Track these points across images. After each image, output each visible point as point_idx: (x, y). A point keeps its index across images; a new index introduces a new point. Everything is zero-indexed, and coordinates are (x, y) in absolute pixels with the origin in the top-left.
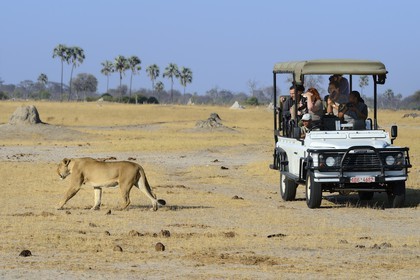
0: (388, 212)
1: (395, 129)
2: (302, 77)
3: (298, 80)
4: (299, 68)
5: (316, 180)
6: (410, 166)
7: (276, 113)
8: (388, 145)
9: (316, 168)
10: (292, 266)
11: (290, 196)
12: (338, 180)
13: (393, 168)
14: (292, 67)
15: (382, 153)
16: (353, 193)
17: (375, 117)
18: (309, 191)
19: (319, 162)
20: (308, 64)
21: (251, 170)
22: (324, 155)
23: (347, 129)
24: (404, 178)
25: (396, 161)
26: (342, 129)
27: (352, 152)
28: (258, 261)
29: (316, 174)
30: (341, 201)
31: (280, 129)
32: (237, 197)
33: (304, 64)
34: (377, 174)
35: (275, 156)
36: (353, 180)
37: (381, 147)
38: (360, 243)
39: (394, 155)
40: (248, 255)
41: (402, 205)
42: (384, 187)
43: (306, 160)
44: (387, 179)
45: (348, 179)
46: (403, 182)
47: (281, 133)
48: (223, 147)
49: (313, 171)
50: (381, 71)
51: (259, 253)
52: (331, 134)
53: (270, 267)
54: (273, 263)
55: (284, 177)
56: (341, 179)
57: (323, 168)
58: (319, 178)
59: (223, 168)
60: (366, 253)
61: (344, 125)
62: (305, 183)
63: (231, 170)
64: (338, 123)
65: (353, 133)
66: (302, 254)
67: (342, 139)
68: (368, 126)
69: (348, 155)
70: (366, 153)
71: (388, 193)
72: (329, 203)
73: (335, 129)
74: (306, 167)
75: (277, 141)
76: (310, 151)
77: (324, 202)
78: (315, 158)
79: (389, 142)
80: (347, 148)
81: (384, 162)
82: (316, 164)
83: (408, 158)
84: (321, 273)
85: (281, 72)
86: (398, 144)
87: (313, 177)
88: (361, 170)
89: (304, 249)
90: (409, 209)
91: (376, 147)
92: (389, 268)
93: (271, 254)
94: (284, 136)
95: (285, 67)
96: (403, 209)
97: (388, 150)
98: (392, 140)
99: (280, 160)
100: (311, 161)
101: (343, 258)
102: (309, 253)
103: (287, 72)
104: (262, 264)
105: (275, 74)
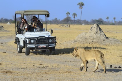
0: (49, 56)
1: (52, 31)
2: (23, 16)
3: (22, 16)
4: (23, 13)
5: (28, 47)
6: (57, 42)
7: (16, 26)
8: (50, 36)
9: (28, 43)
10: (17, 74)
11: (20, 52)
12: (35, 47)
13: (51, 43)
14: (20, 12)
15: (48, 39)
16: (40, 50)
17: (46, 27)
18: (26, 50)
19: (29, 41)
20: (25, 12)
21: (10, 44)
22: (30, 39)
23: (38, 31)
24: (55, 46)
25: (52, 41)
26: (36, 31)
27: (39, 38)
28: (7, 72)
29: (28, 45)
30: (36, 53)
31: (17, 31)
32: (4, 52)
33: (24, 11)
34: (46, 45)
35: (16, 39)
36: (39, 47)
37: (48, 36)
38: (39, 66)
39: (52, 39)
40: (4, 70)
41: (54, 54)
42: (49, 49)
43: (25, 41)
44: (50, 46)
45: (38, 46)
46: (54, 47)
47: (18, 32)
48: (3, 37)
49: (27, 44)
50: (47, 13)
51: (8, 70)
52: (33, 33)
53: (11, 74)
54: (12, 73)
55: (18, 46)
56: (35, 46)
57: (30, 43)
58: (29, 46)
59: (1, 43)
60: (40, 69)
61: (36, 30)
62: (25, 48)
63: (4, 44)
64: (35, 29)
65: (39, 32)
66: (21, 70)
67: (36, 34)
68: (44, 30)
69: (38, 39)
70: (43, 39)
71: (50, 50)
72: (32, 54)
73: (34, 31)
74: (25, 43)
75: (16, 35)
76: (26, 38)
77: (30, 54)
78: (28, 40)
79: (50, 35)
80: (37, 37)
81: (49, 41)
82: (28, 42)
83: (56, 40)
84: (26, 76)
85: (17, 14)
86: (53, 36)
87: (27, 46)
88: (42, 44)
89: (21, 68)
90: (56, 55)
91: (46, 36)
92: (47, 74)
93: (11, 70)
94: (18, 33)
95: (18, 12)
96: (54, 55)
97: (50, 37)
98: (51, 34)
99: (17, 41)
100: (26, 41)
101: (33, 71)
102: (23, 69)
103: (19, 14)
104: (8, 73)
105: (15, 14)
